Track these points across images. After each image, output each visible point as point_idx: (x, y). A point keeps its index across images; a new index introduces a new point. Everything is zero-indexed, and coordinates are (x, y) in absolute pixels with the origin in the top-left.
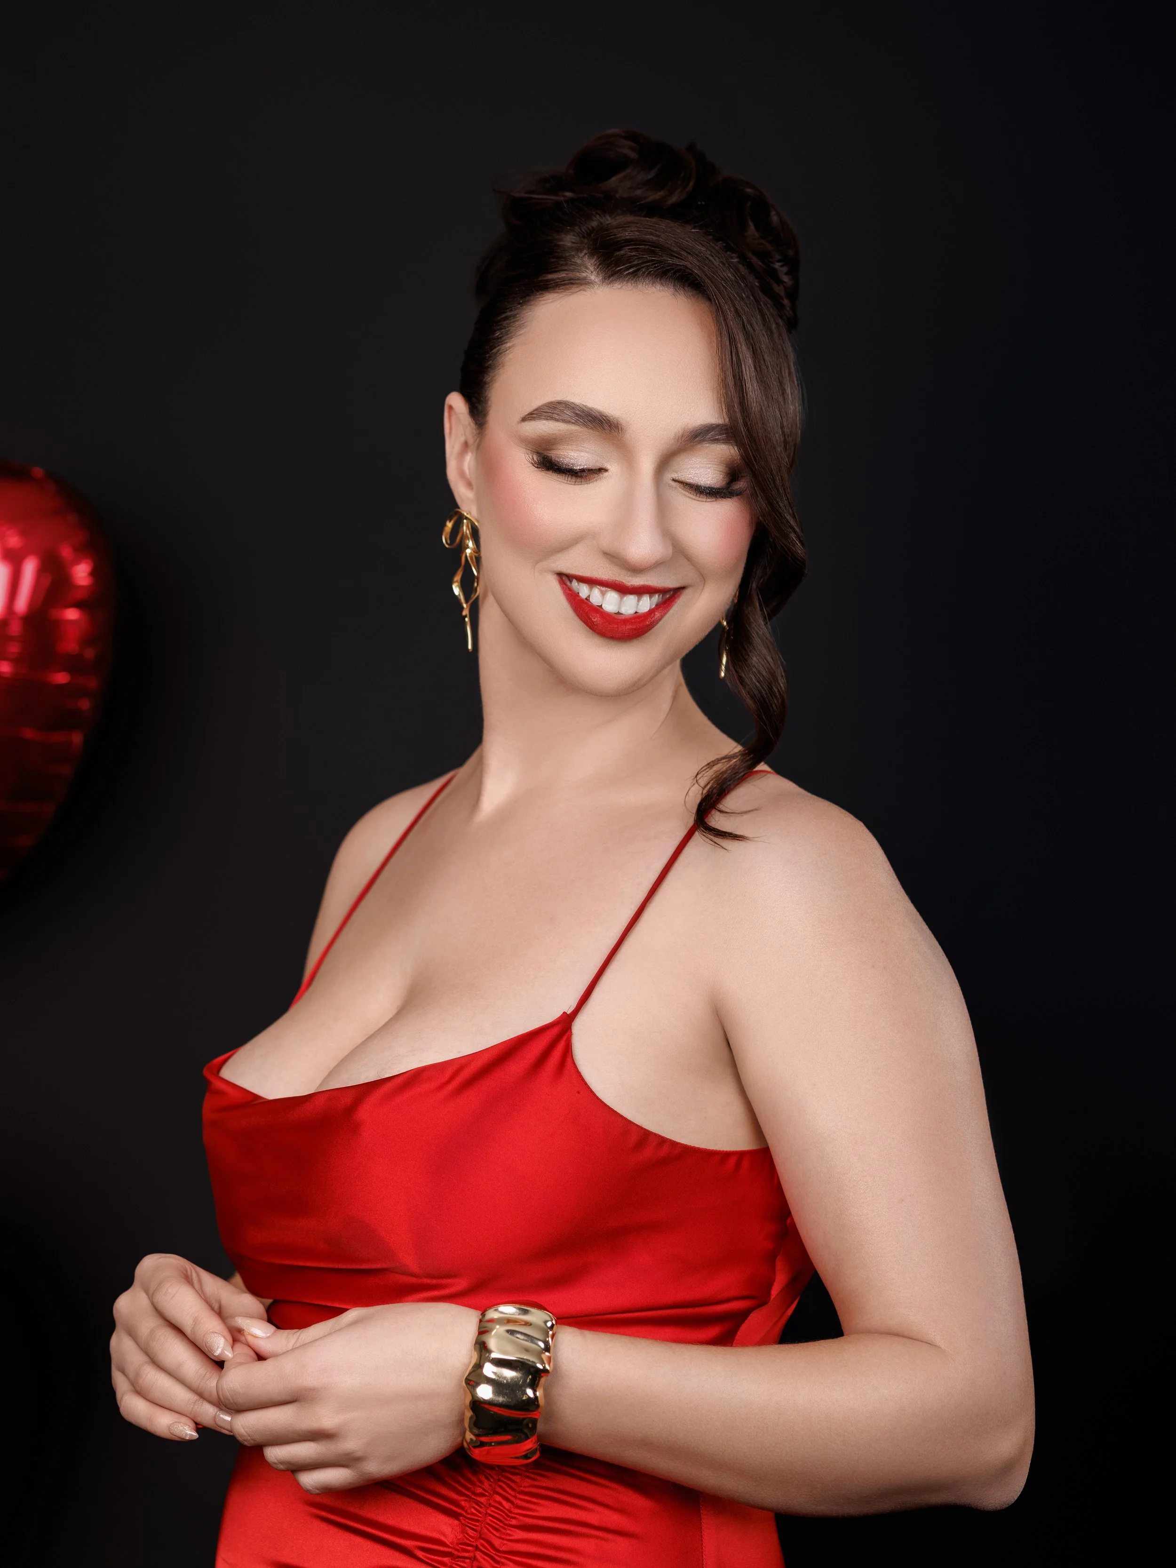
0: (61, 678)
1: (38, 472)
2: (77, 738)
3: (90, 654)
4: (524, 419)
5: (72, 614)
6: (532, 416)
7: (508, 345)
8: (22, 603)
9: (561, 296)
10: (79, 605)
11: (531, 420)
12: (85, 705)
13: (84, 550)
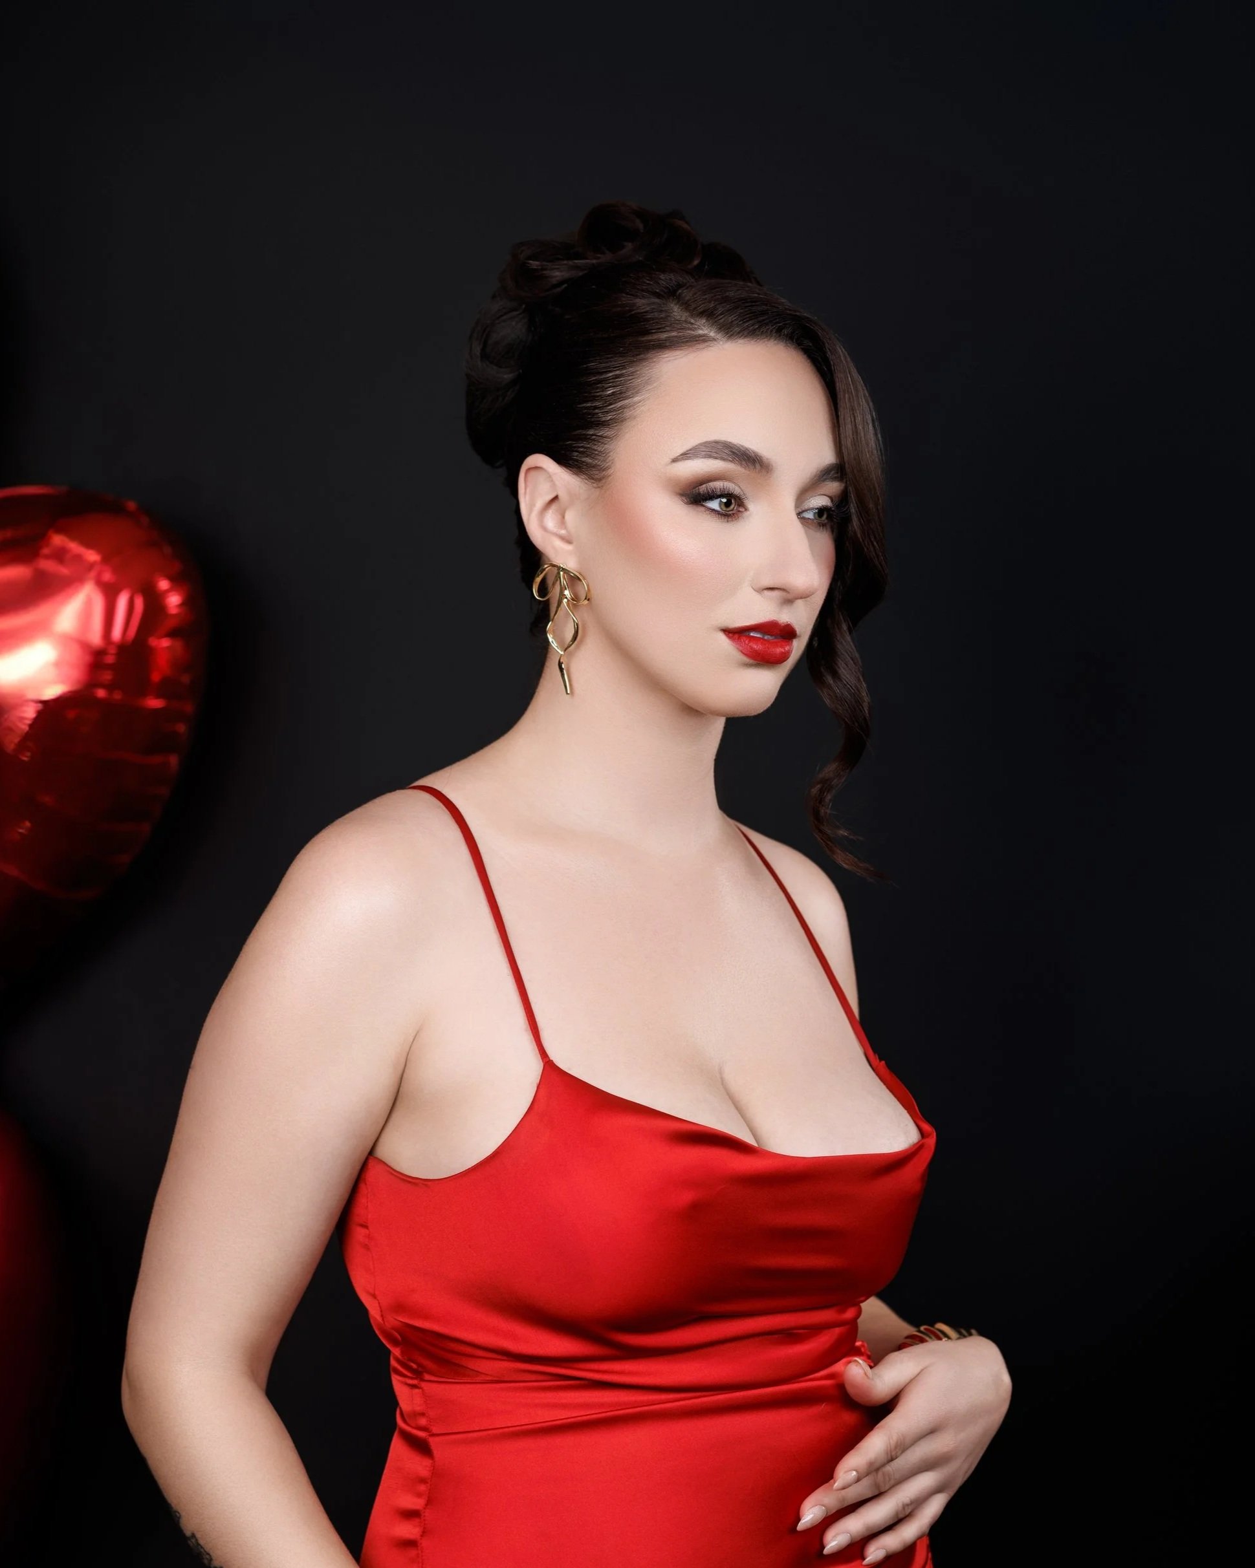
0: (155, 703)
1: (132, 505)
2: (174, 760)
3: (186, 679)
4: (675, 460)
5: (165, 643)
6: (685, 456)
7: (636, 399)
8: (117, 633)
9: (687, 352)
10: (172, 634)
11: (686, 459)
12: (182, 728)
13: (177, 581)
